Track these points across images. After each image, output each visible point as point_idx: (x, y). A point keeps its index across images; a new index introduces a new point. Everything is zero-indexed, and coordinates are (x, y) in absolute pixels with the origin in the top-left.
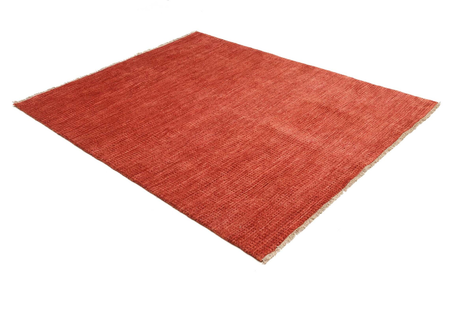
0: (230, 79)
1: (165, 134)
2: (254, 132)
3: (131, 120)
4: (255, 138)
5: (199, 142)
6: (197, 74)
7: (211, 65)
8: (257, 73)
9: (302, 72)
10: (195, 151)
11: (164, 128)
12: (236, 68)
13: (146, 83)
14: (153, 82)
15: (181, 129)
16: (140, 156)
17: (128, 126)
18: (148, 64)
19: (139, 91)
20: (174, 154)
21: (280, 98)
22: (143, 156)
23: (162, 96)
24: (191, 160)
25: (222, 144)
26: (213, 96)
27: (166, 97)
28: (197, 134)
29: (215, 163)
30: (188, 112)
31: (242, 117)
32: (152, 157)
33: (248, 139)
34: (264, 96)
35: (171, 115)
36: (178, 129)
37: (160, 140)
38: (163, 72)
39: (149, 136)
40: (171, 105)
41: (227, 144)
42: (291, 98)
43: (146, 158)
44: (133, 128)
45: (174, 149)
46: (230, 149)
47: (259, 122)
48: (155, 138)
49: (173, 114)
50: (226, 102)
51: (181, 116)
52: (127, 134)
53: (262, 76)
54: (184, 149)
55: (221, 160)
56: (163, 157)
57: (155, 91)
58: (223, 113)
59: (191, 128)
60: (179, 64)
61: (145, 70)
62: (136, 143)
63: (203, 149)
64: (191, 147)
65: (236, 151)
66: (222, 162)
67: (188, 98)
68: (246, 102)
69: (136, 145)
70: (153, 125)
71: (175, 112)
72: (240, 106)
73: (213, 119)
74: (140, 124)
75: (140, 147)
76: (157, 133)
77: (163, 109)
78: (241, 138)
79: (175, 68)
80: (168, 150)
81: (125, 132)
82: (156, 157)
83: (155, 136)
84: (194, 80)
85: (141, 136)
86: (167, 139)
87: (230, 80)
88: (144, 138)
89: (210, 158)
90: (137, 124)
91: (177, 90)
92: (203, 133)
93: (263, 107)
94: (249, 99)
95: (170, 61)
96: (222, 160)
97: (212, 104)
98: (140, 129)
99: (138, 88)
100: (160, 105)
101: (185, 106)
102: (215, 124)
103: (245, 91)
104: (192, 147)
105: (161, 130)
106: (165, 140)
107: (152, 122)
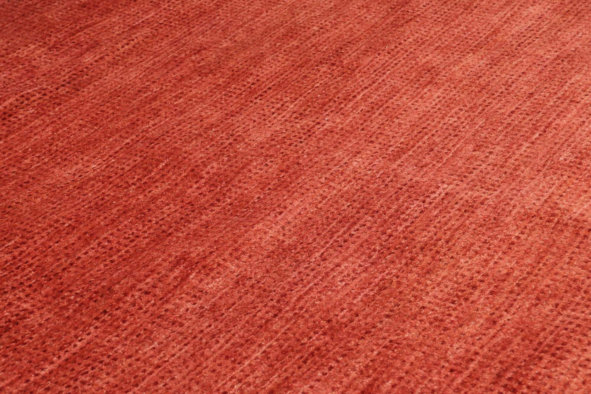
0: (333, 64)
1: (183, 280)
2: (513, 239)
3: (22, 237)
4: (528, 261)
5: (323, 297)
6: (211, 56)
7: (245, 23)
8: (417, 35)
9: (570, 17)
10: (325, 334)
11: (170, 255)
12: (335, 26)
13: (33, 98)
14: (62, 91)
15: (235, 254)
16: (111, 380)
17: (20, 260)
18: (17, 34)
19: (19, 129)
20: (246, 358)
21: (543, 111)
22: (123, 380)
23: (116, 140)
24: (324, 374)
25: (415, 297)
26: (298, 126)
27: (127, 141)
28: (301, 269)
29: (424, 378)
30: (233, 190)
31: (440, 190)
32: (163, 378)
33: (505, 271)
34: (480, 108)
35: (175, 205)
36: (226, 256)
37: (170, 306)
38: (86, 56)
39: (120, 294)
40: (163, 169)
41: (435, 297)
42: (579, 106)
43: (137, 385)
44: (44, 269)
45: (240, 337)
46: (454, 313)
47: (512, 202)
48: (145, 298)
49: (179, 199)
50: (354, 141)
51: (212, 205)
52: (27, 296)
53: (436, 45)
54: (276, 332)
55: (442, 363)
56: (207, 373)
57: (80, 125)
58: (364, 182)
59: (271, 248)
60: (134, 27)
61: (15, 55)
62: (76, 328)
63: (353, 324)
64: (301, 321)
65: (482, 321)
66: (452, 371)
67: (212, 140)
68: (426, 134)
69: (76, 337)
70: (119, 251)
71: (183, 192)
72: (411, 153)
73: (336, 206)
74: (66, 251)
75: (98, 340)
76: (148, 280)
77: (133, 184)
78: (476, 268)
79: (125, 41)
80: (218, 342)
81: (13, 288)
82: (178, 377)
83: (147, 293)
84: (206, 75)
85: (87, 295)
86: (195, 296)
87: (334, 68)
88: (102, 304)
89: (395, 358)
90: (53, 251)
91: (162, 113)
92: (325, 260)
93: (498, 148)
94: (433, 124)
95: (98, 19)
96: (447, 365)
97: (308, 154)
98: (72, 269)
99: (10, 115)
100: (120, 172)
101: (212, 168)
102: (355, 223)
103: (404, 99)
104: (307, 321)
105: (158, 265)
106: (188, 301)
107: (111, 238)
